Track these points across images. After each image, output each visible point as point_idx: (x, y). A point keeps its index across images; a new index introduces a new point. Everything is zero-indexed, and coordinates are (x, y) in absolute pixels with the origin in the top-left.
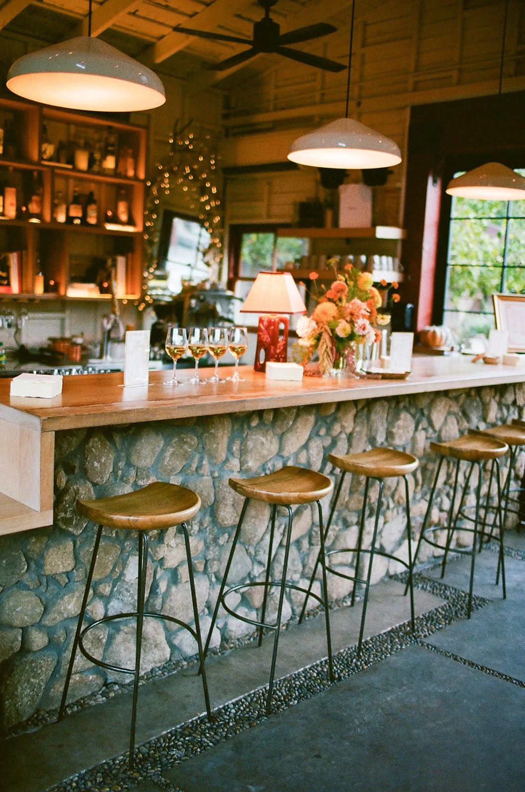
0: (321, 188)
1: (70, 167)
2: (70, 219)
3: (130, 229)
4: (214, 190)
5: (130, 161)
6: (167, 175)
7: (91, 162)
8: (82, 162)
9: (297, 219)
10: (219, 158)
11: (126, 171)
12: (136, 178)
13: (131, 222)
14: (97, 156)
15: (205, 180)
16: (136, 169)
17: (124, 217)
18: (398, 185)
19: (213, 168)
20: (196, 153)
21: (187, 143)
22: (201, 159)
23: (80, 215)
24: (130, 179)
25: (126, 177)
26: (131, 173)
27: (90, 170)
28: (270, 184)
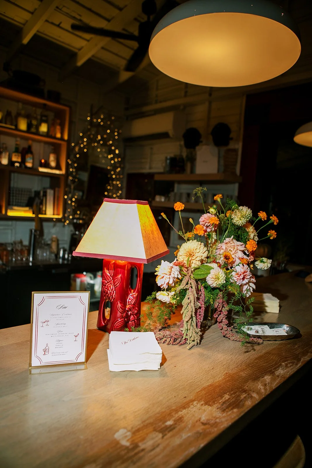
0: (184, 150)
1: (13, 127)
2: (11, 163)
3: (57, 172)
4: (117, 152)
5: (58, 128)
6: (85, 140)
7: (29, 126)
8: (23, 126)
9: (167, 169)
10: (120, 131)
11: (55, 134)
12: (62, 139)
13: (58, 167)
14: (34, 122)
15: (111, 145)
16: (62, 133)
17: (53, 164)
18: (236, 147)
19: (116, 137)
20: (105, 128)
21: (99, 120)
22: (108, 131)
23: (19, 160)
24: (58, 139)
25: (55, 138)
26: (59, 135)
27: (29, 130)
28: (152, 149)
